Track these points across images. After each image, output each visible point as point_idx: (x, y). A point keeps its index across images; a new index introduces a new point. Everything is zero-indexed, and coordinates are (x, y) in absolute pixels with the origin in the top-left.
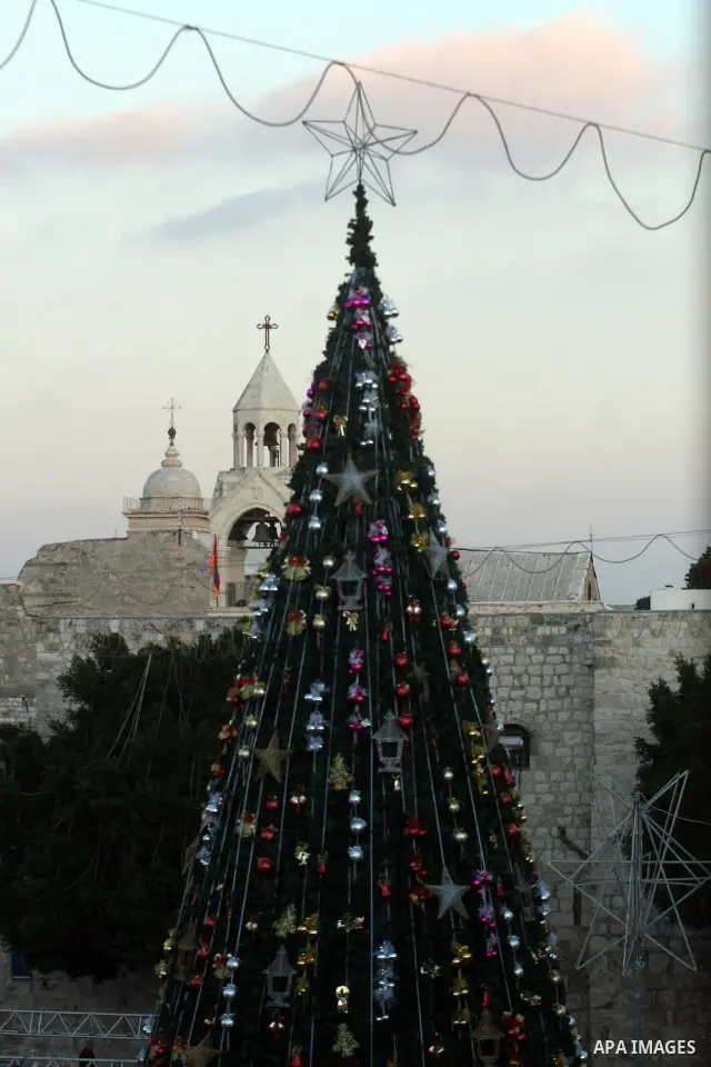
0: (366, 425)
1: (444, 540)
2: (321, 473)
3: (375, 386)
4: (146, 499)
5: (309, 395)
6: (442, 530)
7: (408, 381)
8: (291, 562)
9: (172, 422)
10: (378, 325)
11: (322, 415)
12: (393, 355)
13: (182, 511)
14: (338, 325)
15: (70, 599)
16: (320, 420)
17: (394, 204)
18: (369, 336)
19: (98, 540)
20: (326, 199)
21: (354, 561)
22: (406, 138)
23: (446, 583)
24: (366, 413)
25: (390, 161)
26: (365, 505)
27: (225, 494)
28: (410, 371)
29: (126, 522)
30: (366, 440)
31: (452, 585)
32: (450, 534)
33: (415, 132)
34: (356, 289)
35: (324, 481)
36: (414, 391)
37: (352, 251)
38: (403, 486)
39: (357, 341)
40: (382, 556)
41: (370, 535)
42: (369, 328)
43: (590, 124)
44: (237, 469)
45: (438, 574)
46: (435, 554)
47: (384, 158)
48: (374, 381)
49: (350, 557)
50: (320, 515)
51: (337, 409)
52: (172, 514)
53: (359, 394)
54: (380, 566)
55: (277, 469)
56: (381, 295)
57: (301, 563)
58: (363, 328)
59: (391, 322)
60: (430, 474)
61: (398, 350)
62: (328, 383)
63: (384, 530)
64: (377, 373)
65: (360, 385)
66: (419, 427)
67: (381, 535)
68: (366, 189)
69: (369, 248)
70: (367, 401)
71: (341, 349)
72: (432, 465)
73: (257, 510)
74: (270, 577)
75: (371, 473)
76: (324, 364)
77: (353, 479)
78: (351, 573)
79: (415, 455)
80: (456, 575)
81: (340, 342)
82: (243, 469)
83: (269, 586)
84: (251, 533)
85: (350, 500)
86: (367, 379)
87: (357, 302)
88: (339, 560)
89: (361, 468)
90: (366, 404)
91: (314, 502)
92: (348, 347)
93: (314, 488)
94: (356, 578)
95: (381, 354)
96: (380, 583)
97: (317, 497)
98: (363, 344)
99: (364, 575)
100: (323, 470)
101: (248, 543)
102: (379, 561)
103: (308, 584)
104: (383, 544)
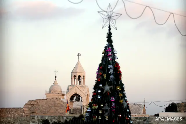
0: (110, 76)
1: (126, 101)
2: (100, 86)
3: (112, 68)
4: (50, 91)
5: (98, 70)
6: (126, 99)
7: (119, 67)
8: (94, 105)
9: (56, 75)
10: (113, 55)
11: (101, 74)
12: (116, 61)
13: (58, 94)
14: (104, 55)
15: (34, 112)
16: (100, 75)
17: (116, 30)
18: (111, 57)
19: (41, 100)
20: (102, 28)
21: (107, 105)
22: (119, 16)
23: (127, 110)
24: (110, 74)
25: (116, 20)
26: (110, 93)
27: (69, 90)
28: (119, 65)
29: (46, 96)
30: (110, 79)
31: (128, 111)
32: (127, 100)
33: (121, 14)
34: (108, 47)
35: (101, 88)
36: (120, 69)
37: (108, 39)
38: (118, 89)
39: (108, 59)
40: (113, 104)
41: (111, 100)
42: (111, 56)
43: (171, 13)
44: (72, 85)
45: (125, 108)
46: (124, 104)
47: (115, 20)
48: (112, 67)
49: (106, 104)
50: (100, 95)
51: (104, 73)
52: (56, 94)
53: (109, 70)
54: (113, 106)
55: (80, 85)
56: (113, 49)
57: (96, 106)
58: (110, 56)
59: (116, 54)
60: (124, 87)
61: (117, 60)
62: (102, 67)
63: (114, 99)
64: (113, 65)
65: (109, 68)
66: (121, 77)
67: (113, 100)
68: (111, 26)
69: (111, 39)
70: (110, 71)
71: (105, 60)
72: (124, 85)
73: (76, 94)
74: (89, 108)
75: (111, 87)
76: (101, 63)
77: (107, 88)
78: (107, 108)
79: (120, 83)
80: (129, 109)
81: (105, 58)
82: (73, 85)
83: (89, 110)
84: (75, 99)
85: (107, 92)
86: (111, 66)
87: (109, 50)
88: (104, 105)
89: (109, 85)
90: (110, 72)
91: (99, 92)
92: (106, 60)
93: (99, 89)
94: (108, 109)
95: (113, 61)
96: (113, 110)
97: (99, 91)
98: (110, 59)
99: (109, 108)
100: (101, 86)
101: (74, 101)
102: (113, 105)
103: (98, 110)
104: (113, 102)
